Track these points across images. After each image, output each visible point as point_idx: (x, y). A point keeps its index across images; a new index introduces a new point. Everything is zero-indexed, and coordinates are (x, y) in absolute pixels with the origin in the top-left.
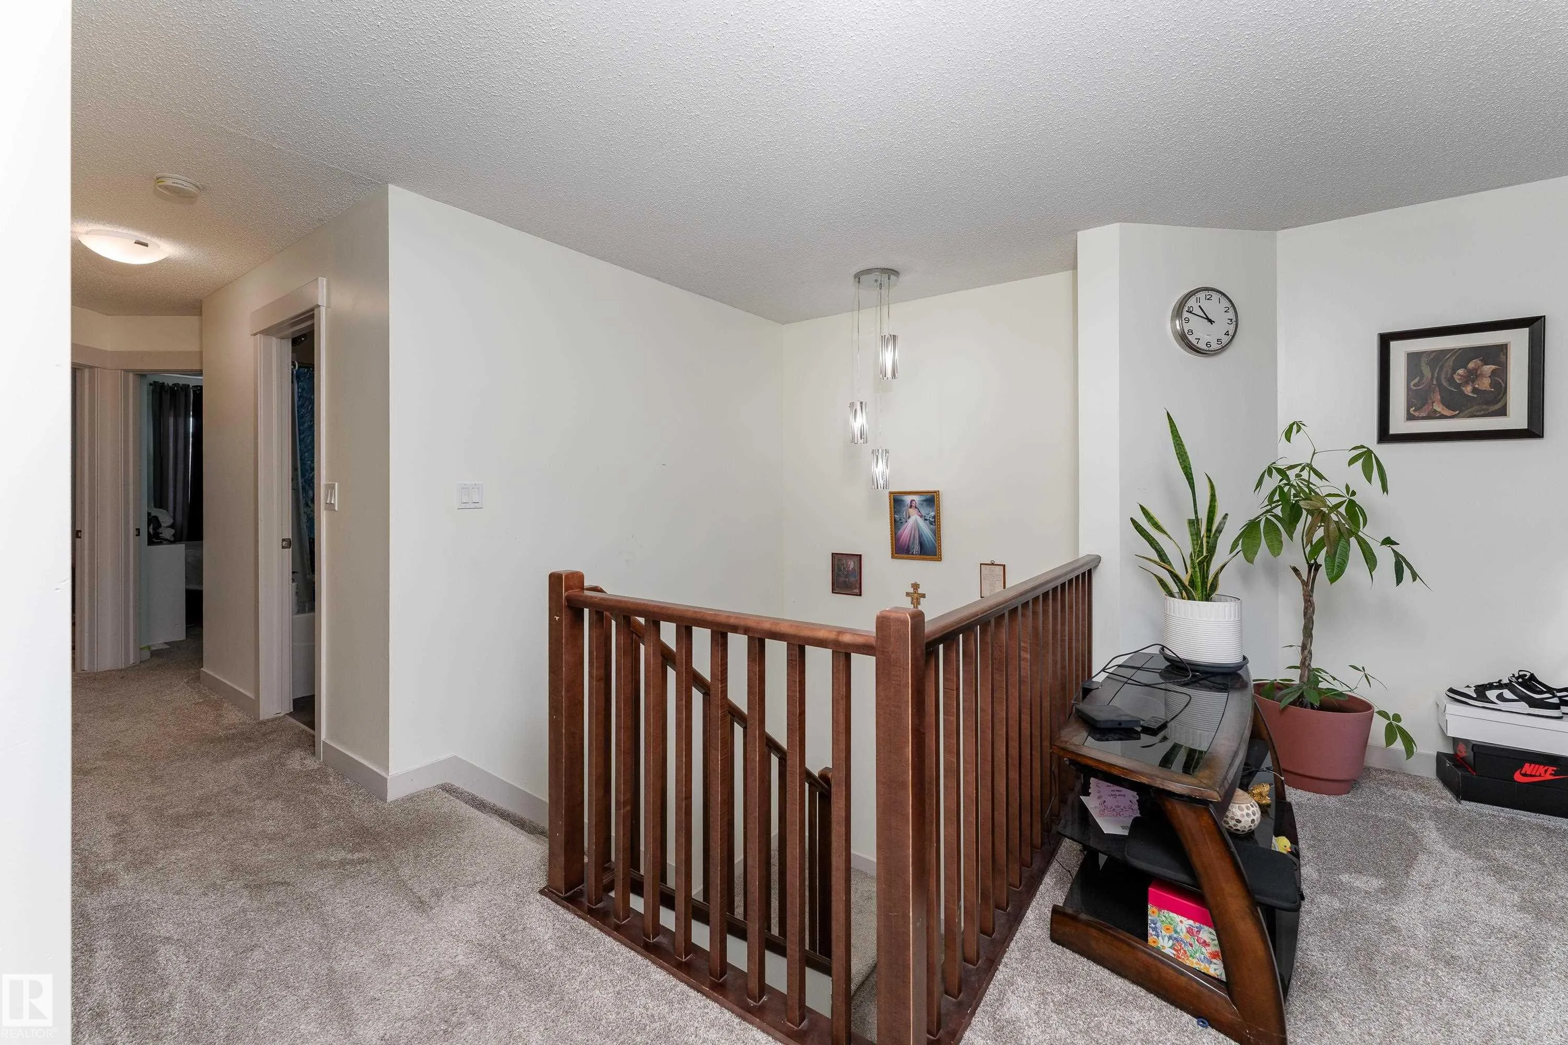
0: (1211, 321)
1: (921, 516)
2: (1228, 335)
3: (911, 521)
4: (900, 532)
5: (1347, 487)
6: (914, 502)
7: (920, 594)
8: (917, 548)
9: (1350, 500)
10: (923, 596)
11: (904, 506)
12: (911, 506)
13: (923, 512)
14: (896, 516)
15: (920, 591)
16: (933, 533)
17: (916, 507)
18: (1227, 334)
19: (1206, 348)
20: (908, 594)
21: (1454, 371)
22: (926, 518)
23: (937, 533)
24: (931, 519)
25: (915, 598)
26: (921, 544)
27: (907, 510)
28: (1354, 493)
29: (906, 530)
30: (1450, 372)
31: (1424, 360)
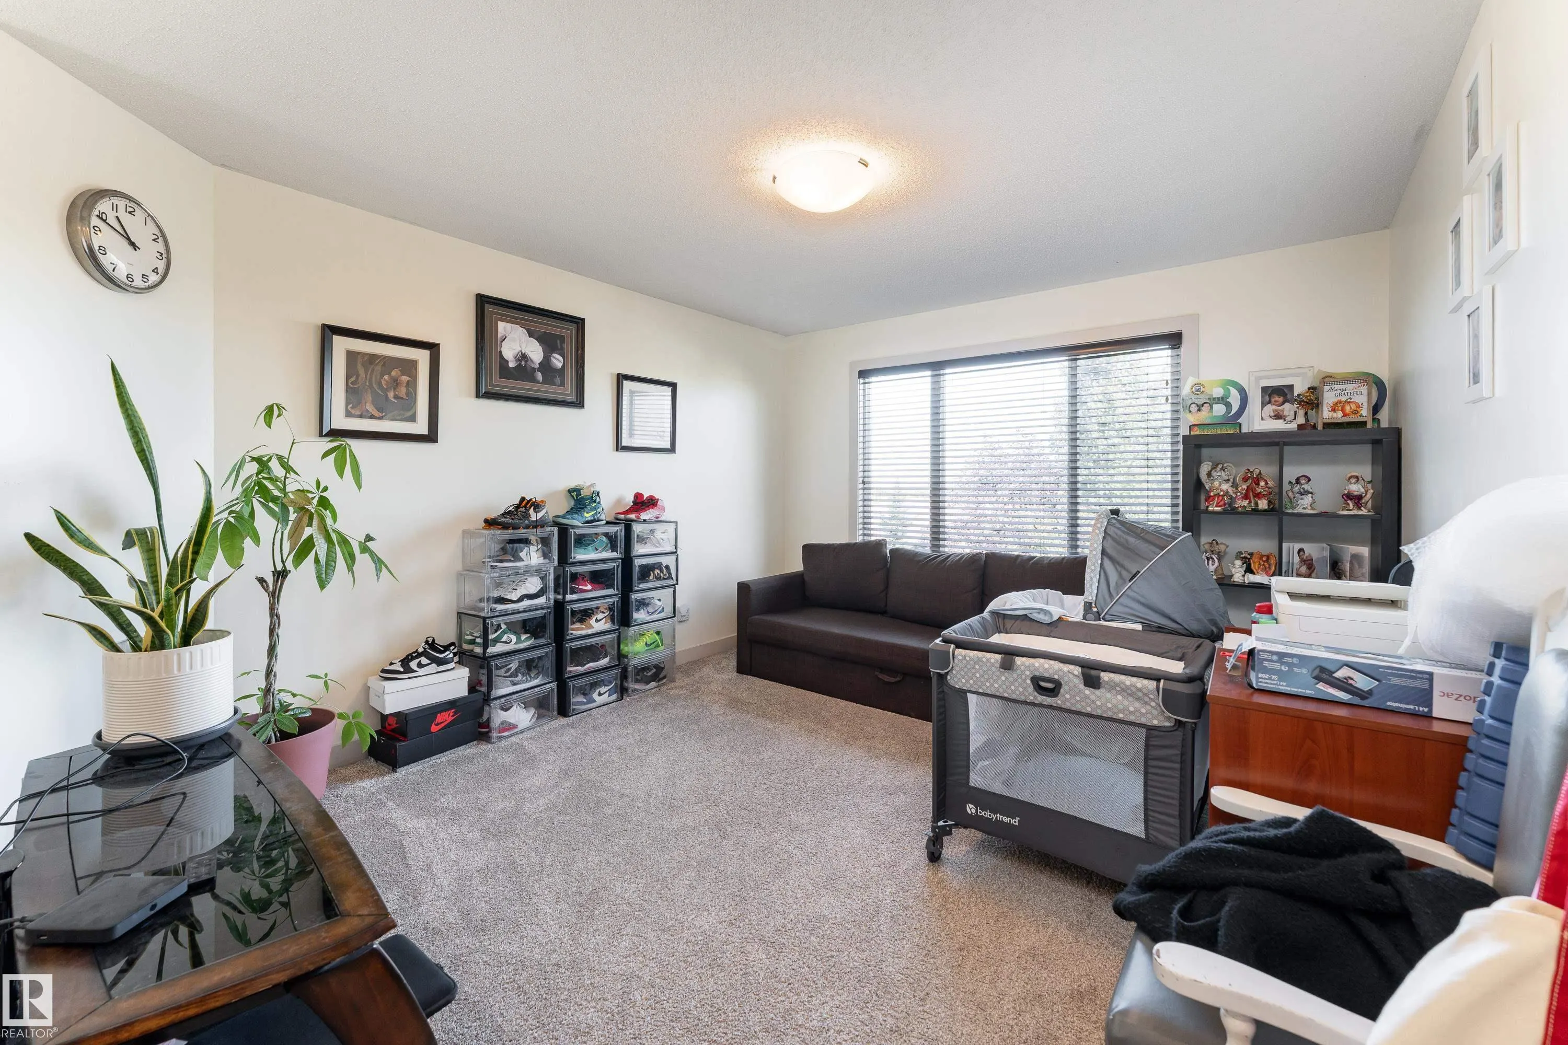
0: (133, 244)
2: (157, 273)
5: (318, 483)
9: (321, 497)
18: (155, 271)
19: (125, 280)
21: (382, 376)
28: (326, 489)
30: (378, 377)
31: (360, 360)
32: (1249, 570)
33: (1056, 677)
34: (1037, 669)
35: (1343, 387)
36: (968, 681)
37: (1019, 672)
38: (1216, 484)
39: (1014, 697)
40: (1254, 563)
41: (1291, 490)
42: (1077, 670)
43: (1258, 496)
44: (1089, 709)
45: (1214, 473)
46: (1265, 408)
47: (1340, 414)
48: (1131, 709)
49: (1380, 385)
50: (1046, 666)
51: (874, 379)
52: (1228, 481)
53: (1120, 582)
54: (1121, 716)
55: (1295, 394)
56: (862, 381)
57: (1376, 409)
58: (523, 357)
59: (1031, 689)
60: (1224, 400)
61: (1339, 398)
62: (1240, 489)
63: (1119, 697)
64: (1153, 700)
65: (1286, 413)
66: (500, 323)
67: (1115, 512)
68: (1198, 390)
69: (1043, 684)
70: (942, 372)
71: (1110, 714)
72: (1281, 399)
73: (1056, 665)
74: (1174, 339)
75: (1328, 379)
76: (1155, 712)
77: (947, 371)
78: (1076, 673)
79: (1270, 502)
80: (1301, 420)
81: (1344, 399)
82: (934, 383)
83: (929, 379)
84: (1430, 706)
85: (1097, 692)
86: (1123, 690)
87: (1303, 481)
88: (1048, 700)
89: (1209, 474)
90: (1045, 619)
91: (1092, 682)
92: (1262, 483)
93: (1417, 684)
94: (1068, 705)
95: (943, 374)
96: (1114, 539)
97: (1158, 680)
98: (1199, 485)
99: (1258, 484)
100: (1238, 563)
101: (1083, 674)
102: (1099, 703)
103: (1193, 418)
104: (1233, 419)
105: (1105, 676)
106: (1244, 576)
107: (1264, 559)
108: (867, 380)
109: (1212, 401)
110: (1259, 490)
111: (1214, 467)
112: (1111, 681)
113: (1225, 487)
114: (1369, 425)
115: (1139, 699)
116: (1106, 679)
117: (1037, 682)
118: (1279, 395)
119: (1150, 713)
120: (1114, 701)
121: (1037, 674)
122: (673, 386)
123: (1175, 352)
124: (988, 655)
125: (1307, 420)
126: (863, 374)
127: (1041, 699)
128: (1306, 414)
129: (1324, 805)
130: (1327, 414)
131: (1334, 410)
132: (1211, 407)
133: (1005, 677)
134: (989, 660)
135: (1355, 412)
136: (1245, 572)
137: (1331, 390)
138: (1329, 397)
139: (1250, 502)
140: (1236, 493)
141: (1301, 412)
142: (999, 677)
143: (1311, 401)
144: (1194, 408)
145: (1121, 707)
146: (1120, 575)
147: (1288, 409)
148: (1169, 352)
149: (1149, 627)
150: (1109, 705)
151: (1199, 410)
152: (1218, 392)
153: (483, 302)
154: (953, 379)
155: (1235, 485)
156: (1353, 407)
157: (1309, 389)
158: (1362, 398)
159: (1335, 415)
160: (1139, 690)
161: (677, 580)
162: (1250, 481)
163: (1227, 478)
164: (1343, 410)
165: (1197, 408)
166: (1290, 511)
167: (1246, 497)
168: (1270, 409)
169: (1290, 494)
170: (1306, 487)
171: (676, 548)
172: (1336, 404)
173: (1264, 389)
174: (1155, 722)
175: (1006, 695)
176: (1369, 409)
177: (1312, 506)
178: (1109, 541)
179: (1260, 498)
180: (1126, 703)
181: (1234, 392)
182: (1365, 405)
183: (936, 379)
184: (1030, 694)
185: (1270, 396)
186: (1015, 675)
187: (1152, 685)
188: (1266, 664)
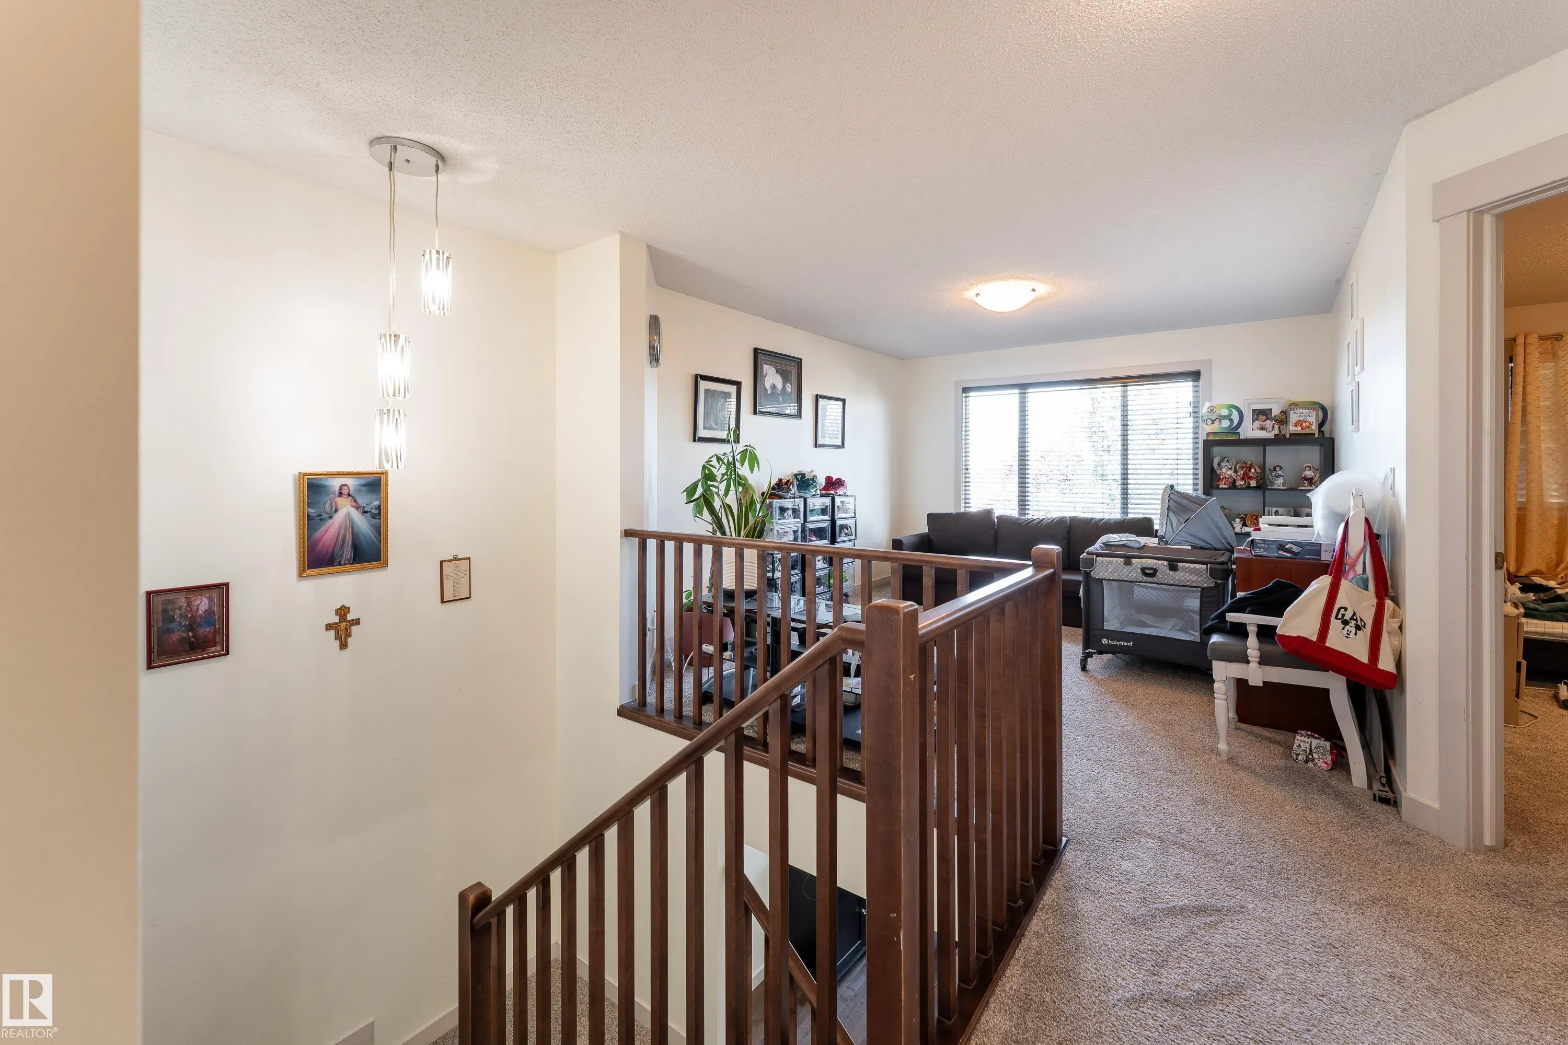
1: (357, 508)
3: (339, 517)
4: (318, 534)
6: (346, 488)
7: (352, 620)
8: (348, 553)
10: (357, 622)
11: (327, 494)
12: (341, 494)
13: (362, 501)
14: (311, 510)
15: (350, 617)
16: (376, 530)
17: (349, 495)
20: (329, 627)
22: (366, 509)
23: (380, 530)
24: (373, 511)
25: (343, 628)
26: (356, 547)
27: (332, 500)
29: (332, 528)
32: (1245, 525)
33: (1155, 567)
34: (1144, 564)
35: (1302, 411)
36: (1103, 574)
37: (1134, 566)
38: (1224, 470)
39: (1131, 579)
40: (1248, 521)
41: (1271, 474)
42: (1166, 563)
43: (1251, 478)
44: (1172, 582)
45: (1223, 464)
46: (1254, 423)
47: (1299, 428)
48: (1194, 579)
49: (1324, 409)
50: (1149, 562)
51: (971, 394)
52: (1231, 469)
53: (1179, 524)
54: (1188, 583)
55: (1273, 415)
56: (964, 395)
57: (1321, 425)
58: (774, 387)
59: (1140, 575)
60: (1228, 417)
61: (1299, 418)
62: (1239, 474)
63: (1188, 574)
64: (1204, 574)
65: (1267, 426)
66: (765, 366)
67: (1172, 487)
68: (1212, 410)
69: (1147, 571)
70: (1027, 391)
71: (1183, 583)
72: (1264, 418)
73: (1155, 561)
74: (1195, 375)
75: (1294, 405)
76: (1205, 580)
77: (1029, 390)
78: (1165, 564)
79: (1257, 482)
80: (1276, 432)
81: (1302, 419)
82: (1021, 398)
83: (1017, 396)
84: (1320, 556)
85: (1176, 573)
86: (1190, 571)
87: (1278, 469)
88: (1150, 579)
89: (1219, 464)
90: (1137, 545)
91: (1173, 567)
92: (1253, 470)
93: (1315, 548)
94: (1160, 581)
95: (1028, 393)
96: (1174, 501)
97: (1207, 565)
98: (1213, 470)
99: (1250, 471)
100: (1238, 520)
101: (1169, 564)
102: (1177, 578)
103: (1209, 428)
104: (1234, 430)
105: (1180, 565)
106: (1241, 528)
107: (1254, 518)
108: (967, 394)
109: (1221, 418)
110: (1251, 475)
111: (1222, 460)
112: (1183, 566)
113: (1230, 472)
114: (1316, 436)
115: (1196, 575)
116: (1181, 566)
117: (1143, 570)
118: (1263, 415)
119: (1203, 581)
120: (1185, 577)
121: (1144, 566)
122: (844, 401)
123: (1196, 383)
124: (1116, 559)
125: (1280, 431)
126: (965, 390)
127: (1145, 579)
128: (1279, 428)
129: (1278, 578)
130: (1292, 428)
131: (1296, 426)
132: (1220, 421)
133: (1126, 569)
134: (1117, 562)
135: (1308, 427)
136: (1243, 526)
137: (1294, 413)
138: (1293, 417)
139: (1245, 482)
140: (1236, 476)
141: (1276, 427)
142: (1122, 570)
143: (1283, 420)
144: (1209, 422)
145: (1188, 579)
146: (1179, 520)
147: (1269, 424)
148: (1191, 383)
149: (1194, 547)
150: (1182, 579)
151: (1213, 423)
152: (1225, 412)
153: (756, 351)
154: (1034, 396)
155: (1236, 472)
156: (1307, 424)
157: (1281, 412)
158: (1312, 419)
159: (1296, 429)
160: (1197, 569)
161: (856, 536)
162: (1245, 469)
163: (1230, 467)
164: (1301, 426)
165: (1211, 422)
166: (1270, 488)
167: (1243, 479)
168: (1257, 423)
169: (1270, 477)
170: (1280, 473)
171: (855, 514)
172: (1297, 422)
173: (1254, 411)
174: (1205, 585)
175: (1126, 579)
176: (1316, 426)
177: (1283, 484)
178: (1171, 501)
179: (1251, 480)
180: (1191, 577)
181: (1235, 412)
182: (1314, 423)
183: (1023, 396)
184: (1140, 577)
185: (1257, 415)
186: (1132, 568)
187: (1204, 567)
188: (1258, 545)
